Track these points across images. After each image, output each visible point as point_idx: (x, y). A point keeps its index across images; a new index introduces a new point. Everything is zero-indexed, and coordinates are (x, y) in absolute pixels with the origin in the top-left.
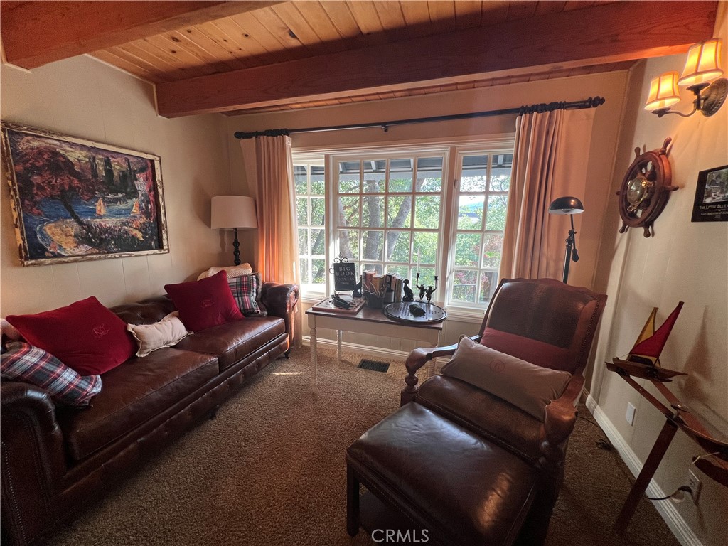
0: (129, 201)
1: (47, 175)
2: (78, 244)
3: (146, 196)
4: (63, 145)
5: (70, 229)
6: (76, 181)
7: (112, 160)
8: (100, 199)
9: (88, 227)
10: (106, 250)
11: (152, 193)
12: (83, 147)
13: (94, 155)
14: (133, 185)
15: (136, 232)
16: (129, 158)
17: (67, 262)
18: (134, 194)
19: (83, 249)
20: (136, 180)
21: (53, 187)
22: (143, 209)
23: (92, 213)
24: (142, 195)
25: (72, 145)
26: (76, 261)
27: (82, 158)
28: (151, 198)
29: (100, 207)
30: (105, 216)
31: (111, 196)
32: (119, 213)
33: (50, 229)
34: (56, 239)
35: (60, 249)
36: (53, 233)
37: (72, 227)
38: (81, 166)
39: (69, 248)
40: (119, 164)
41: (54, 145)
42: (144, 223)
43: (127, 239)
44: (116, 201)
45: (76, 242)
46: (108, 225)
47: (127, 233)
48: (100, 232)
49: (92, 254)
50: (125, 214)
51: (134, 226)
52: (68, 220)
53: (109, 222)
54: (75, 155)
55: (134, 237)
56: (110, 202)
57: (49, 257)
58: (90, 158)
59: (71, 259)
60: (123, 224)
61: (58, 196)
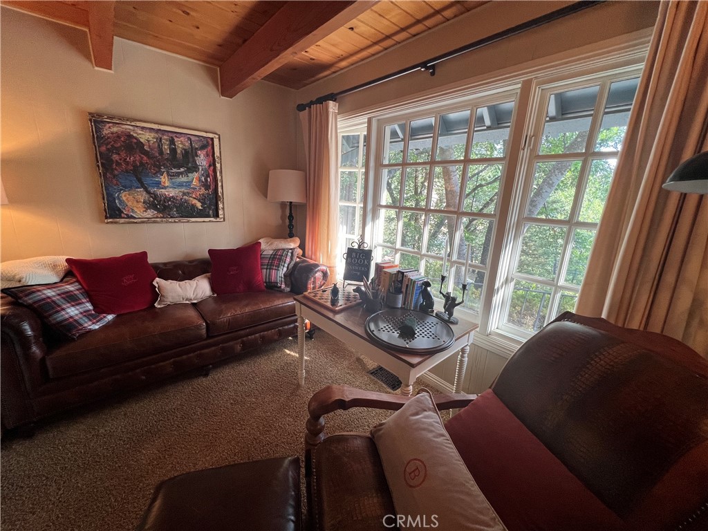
0: (190, 175)
1: (123, 155)
2: (146, 209)
3: (206, 170)
4: (136, 129)
5: (140, 197)
6: (145, 158)
7: (176, 139)
8: (165, 174)
9: (155, 196)
10: (169, 215)
11: (212, 168)
12: (151, 130)
13: (160, 136)
14: (194, 161)
15: (195, 202)
16: (191, 137)
17: (136, 223)
18: (195, 168)
19: (150, 213)
20: (197, 156)
21: (127, 163)
22: (202, 182)
23: (158, 184)
24: (202, 170)
25: (143, 128)
26: (143, 222)
27: (151, 139)
28: (211, 172)
29: (164, 179)
30: (169, 187)
31: (174, 170)
33: (125, 196)
34: (129, 204)
35: (133, 212)
36: (127, 199)
37: (142, 195)
38: (149, 146)
39: (140, 212)
40: (182, 143)
41: (130, 129)
42: (203, 194)
43: (187, 207)
44: (178, 174)
45: (145, 208)
46: (171, 195)
47: (186, 201)
48: (164, 201)
49: (157, 217)
50: (186, 186)
51: (194, 196)
52: (139, 190)
53: (171, 193)
54: (145, 137)
55: (193, 206)
56: (173, 176)
57: (124, 218)
58: (157, 139)
59: (140, 220)
60: (184, 194)
61: (131, 170)
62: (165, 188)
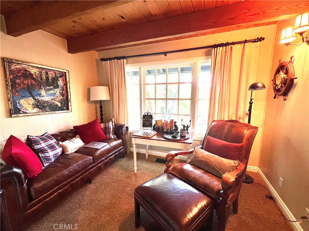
1: (22, 79)
2: (34, 108)
3: (62, 88)
4: (29, 67)
5: (30, 101)
6: (34, 82)
7: (49, 72)
8: (43, 89)
9: (38, 101)
10: (45, 110)
11: (65, 86)
12: (37, 67)
13: (41, 71)
14: (57, 83)
15: (57, 103)
16: (56, 72)
17: (29, 116)
18: (57, 87)
19: (36, 110)
20: (58, 81)
21: (24, 84)
22: (61, 93)
25: (32, 66)
26: (32, 115)
27: (36, 72)
28: (64, 88)
29: (43, 92)
31: (48, 88)
32: (51, 95)
33: (22, 101)
34: (25, 106)
35: (26, 110)
36: (23, 103)
38: (36, 76)
39: (30, 109)
40: (51, 74)
41: (26, 67)
42: (61, 99)
43: (54, 106)
44: (49, 90)
46: (46, 100)
47: (54, 103)
48: (43, 103)
49: (39, 112)
50: (53, 95)
51: (57, 100)
52: (30, 98)
54: (33, 71)
55: (57, 105)
56: (47, 90)
57: (21, 114)
58: (39, 72)
60: (52, 99)
61: (26, 88)
62: (43, 96)
